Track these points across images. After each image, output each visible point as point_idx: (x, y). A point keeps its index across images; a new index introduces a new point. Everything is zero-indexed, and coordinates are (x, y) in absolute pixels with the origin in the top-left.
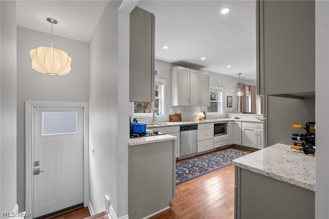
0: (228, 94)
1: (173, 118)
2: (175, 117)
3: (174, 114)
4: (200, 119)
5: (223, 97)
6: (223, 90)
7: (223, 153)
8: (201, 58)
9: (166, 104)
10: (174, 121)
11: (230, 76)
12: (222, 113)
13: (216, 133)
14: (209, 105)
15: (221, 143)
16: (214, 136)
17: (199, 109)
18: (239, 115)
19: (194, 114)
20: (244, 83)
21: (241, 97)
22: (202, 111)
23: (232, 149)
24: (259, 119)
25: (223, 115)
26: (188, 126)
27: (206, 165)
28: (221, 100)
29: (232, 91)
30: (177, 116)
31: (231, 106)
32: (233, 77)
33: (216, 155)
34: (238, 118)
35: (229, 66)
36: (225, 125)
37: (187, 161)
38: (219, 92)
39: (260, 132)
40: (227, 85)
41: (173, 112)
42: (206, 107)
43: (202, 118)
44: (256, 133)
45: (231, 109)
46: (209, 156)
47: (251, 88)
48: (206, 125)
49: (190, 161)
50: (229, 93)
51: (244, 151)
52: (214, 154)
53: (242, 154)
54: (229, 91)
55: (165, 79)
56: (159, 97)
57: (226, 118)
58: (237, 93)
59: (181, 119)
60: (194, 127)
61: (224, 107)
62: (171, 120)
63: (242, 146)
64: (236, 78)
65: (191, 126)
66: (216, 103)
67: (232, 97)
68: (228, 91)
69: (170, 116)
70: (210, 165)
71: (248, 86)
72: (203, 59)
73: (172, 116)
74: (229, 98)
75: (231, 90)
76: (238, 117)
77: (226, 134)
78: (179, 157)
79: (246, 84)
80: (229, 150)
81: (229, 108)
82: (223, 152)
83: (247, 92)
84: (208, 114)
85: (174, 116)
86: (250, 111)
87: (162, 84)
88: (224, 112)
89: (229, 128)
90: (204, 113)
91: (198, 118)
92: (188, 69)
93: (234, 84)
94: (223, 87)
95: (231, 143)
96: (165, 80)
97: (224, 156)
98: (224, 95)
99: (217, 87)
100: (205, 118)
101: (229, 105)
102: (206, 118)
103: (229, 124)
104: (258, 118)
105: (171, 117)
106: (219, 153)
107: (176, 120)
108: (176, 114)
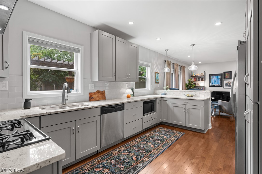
0: (155, 71)
1: (94, 96)
2: (97, 95)
3: (95, 91)
4: (128, 97)
5: (151, 73)
6: (151, 66)
7: (152, 135)
8: (128, 23)
9: (84, 78)
10: (96, 100)
11: (158, 53)
12: (150, 89)
13: (145, 112)
14: (137, 80)
15: (150, 122)
16: (143, 115)
17: (127, 85)
18: (166, 92)
19: (121, 90)
20: (170, 60)
21: (167, 73)
22: (130, 87)
23: (161, 128)
24: (186, 95)
25: (151, 91)
26: (111, 107)
27: (134, 158)
28: (149, 75)
29: (159, 68)
30: (99, 94)
31: (158, 82)
32: (160, 54)
33: (145, 139)
34: (165, 95)
35: (158, 39)
36: (154, 103)
37: (110, 153)
38: (147, 68)
39: (188, 109)
40: (154, 61)
41: (94, 89)
42: (135, 83)
43: (130, 95)
44: (185, 111)
45: (158, 85)
46: (137, 140)
47: (174, 65)
48: (134, 104)
49: (114, 152)
50: (157, 70)
51: (173, 130)
52: (143, 136)
53: (172, 134)
54: (157, 67)
55: (82, 45)
56: (75, 69)
57: (154, 94)
58: (165, 70)
59: (105, 97)
60: (120, 107)
61: (151, 84)
62: (91, 99)
63: (170, 123)
64: (162, 55)
65: (116, 106)
66: (144, 78)
67: (159, 73)
68: (155, 67)
69: (89, 93)
70: (139, 157)
71: (172, 64)
72: (131, 23)
73: (92, 94)
74: (156, 74)
75: (158, 66)
76: (165, 93)
77: (155, 112)
78: (100, 149)
79: (171, 62)
80: (158, 129)
81: (156, 84)
82: (152, 133)
83: (172, 69)
84: (137, 90)
85: (95, 93)
86: (174, 87)
87: (78, 51)
88: (152, 88)
89: (158, 105)
90: (132, 90)
91: (125, 95)
92: (113, 37)
93: (161, 61)
94: (151, 62)
95: (160, 121)
96: (83, 47)
97: (154, 138)
98: (152, 71)
99: (145, 62)
100: (133, 95)
101: (156, 81)
102: (135, 95)
103: (158, 101)
104: (184, 95)
105: (91, 96)
106: (148, 135)
107: (99, 98)
108: (98, 92)
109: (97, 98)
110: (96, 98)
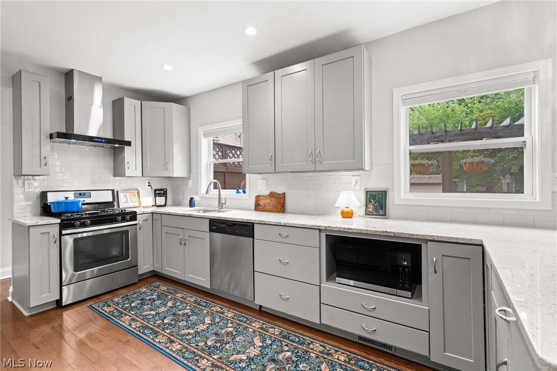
1: (262, 202)
2: (267, 201)
26: (224, 224)
41: (265, 189)
59: (283, 207)
60: (240, 229)
62: (257, 206)
65: (234, 224)
69: (256, 197)
73: (261, 198)
89: (432, 275)
103: (434, 256)
105: (258, 201)
107: (269, 207)
108: (272, 195)
109: (267, 207)
110: (265, 206)
